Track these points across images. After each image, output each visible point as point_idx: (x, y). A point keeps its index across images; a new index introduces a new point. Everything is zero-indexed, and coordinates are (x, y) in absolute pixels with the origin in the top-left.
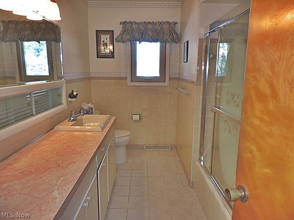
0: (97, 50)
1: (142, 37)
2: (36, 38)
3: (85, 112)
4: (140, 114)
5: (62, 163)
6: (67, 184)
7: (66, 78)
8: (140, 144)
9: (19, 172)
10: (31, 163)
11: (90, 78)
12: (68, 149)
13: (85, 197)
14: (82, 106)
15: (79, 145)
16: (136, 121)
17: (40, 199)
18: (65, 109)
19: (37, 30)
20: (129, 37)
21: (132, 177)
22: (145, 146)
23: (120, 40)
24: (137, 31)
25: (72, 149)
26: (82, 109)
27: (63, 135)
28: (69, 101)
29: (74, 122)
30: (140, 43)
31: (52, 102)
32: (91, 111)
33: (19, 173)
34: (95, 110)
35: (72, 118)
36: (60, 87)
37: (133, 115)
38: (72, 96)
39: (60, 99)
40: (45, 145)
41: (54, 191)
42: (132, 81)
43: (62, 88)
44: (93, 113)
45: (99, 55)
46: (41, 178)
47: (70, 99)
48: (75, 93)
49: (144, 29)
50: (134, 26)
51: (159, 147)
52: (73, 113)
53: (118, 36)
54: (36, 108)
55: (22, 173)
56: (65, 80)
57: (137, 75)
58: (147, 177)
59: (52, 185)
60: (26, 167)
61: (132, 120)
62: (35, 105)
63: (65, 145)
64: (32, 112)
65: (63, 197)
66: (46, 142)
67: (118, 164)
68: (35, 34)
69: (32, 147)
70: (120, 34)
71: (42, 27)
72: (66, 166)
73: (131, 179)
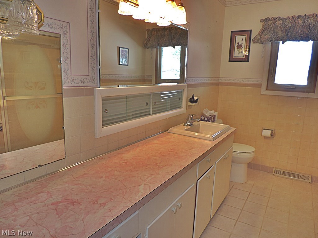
0: (230, 54)
1: (287, 35)
2: (172, 43)
3: (206, 119)
4: (273, 130)
5: (160, 163)
6: (154, 183)
7: (189, 82)
8: (268, 166)
9: (123, 161)
10: (136, 156)
11: (218, 84)
12: (172, 151)
13: (175, 201)
14: (204, 112)
15: (184, 150)
16: (266, 137)
17: (127, 188)
18: (183, 113)
19: (174, 36)
20: (269, 37)
21: (247, 201)
22: (274, 169)
23: (258, 41)
24: (281, 29)
25: (175, 152)
26: (203, 115)
27: (174, 137)
28: (189, 106)
29: (189, 127)
30: (283, 43)
31: (171, 104)
32: (212, 119)
33: (124, 163)
34: (218, 118)
35: (188, 123)
36: (181, 90)
37: (264, 130)
38: (192, 100)
39: (179, 102)
40: (154, 144)
41: (142, 185)
42: (267, 89)
43: (183, 92)
44: (216, 121)
45: (232, 59)
46: (137, 171)
47: (190, 104)
48: (196, 98)
49: (292, 25)
50: (278, 22)
51: (294, 175)
52: (190, 118)
53: (256, 36)
54: (153, 108)
55: (126, 163)
56: (187, 84)
57: (275, 83)
58: (266, 207)
59: (142, 180)
60: (131, 159)
61: (262, 135)
62: (153, 105)
63: (170, 147)
64: (150, 111)
65: (145, 193)
66: (156, 141)
67: (235, 182)
68: (172, 40)
69: (143, 143)
70: (259, 34)
71: (178, 32)
72: (161, 166)
73: (245, 203)
